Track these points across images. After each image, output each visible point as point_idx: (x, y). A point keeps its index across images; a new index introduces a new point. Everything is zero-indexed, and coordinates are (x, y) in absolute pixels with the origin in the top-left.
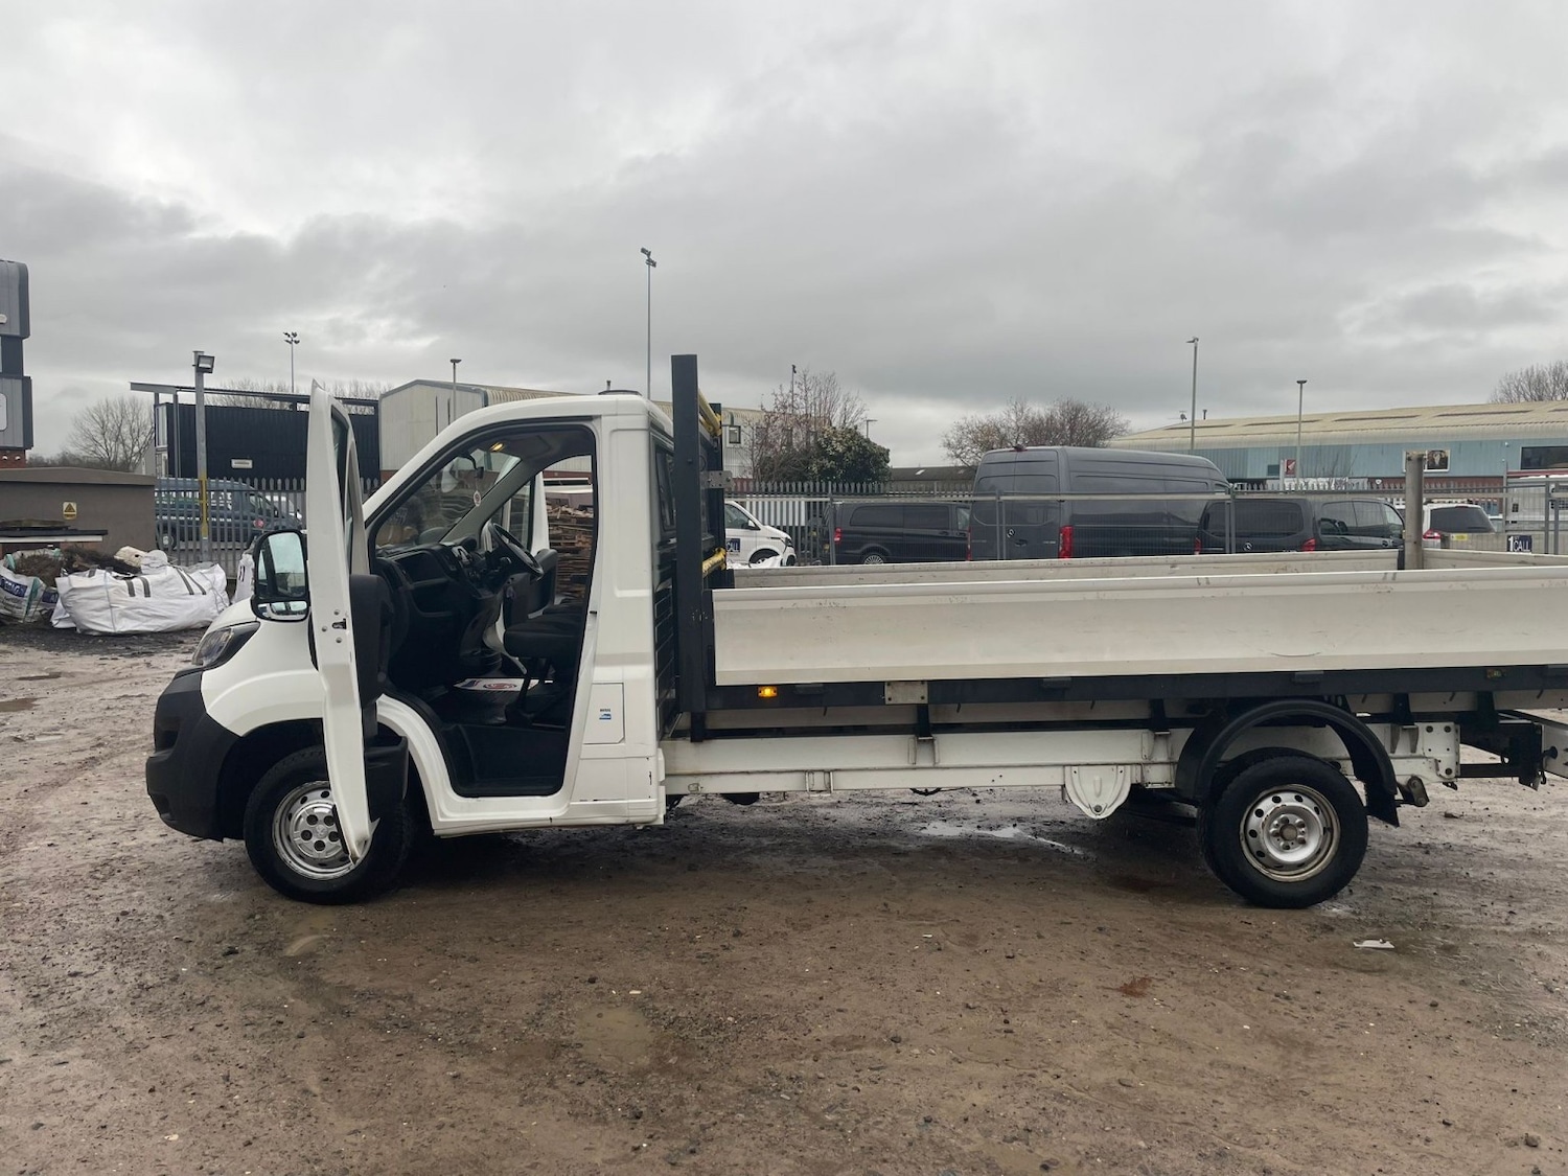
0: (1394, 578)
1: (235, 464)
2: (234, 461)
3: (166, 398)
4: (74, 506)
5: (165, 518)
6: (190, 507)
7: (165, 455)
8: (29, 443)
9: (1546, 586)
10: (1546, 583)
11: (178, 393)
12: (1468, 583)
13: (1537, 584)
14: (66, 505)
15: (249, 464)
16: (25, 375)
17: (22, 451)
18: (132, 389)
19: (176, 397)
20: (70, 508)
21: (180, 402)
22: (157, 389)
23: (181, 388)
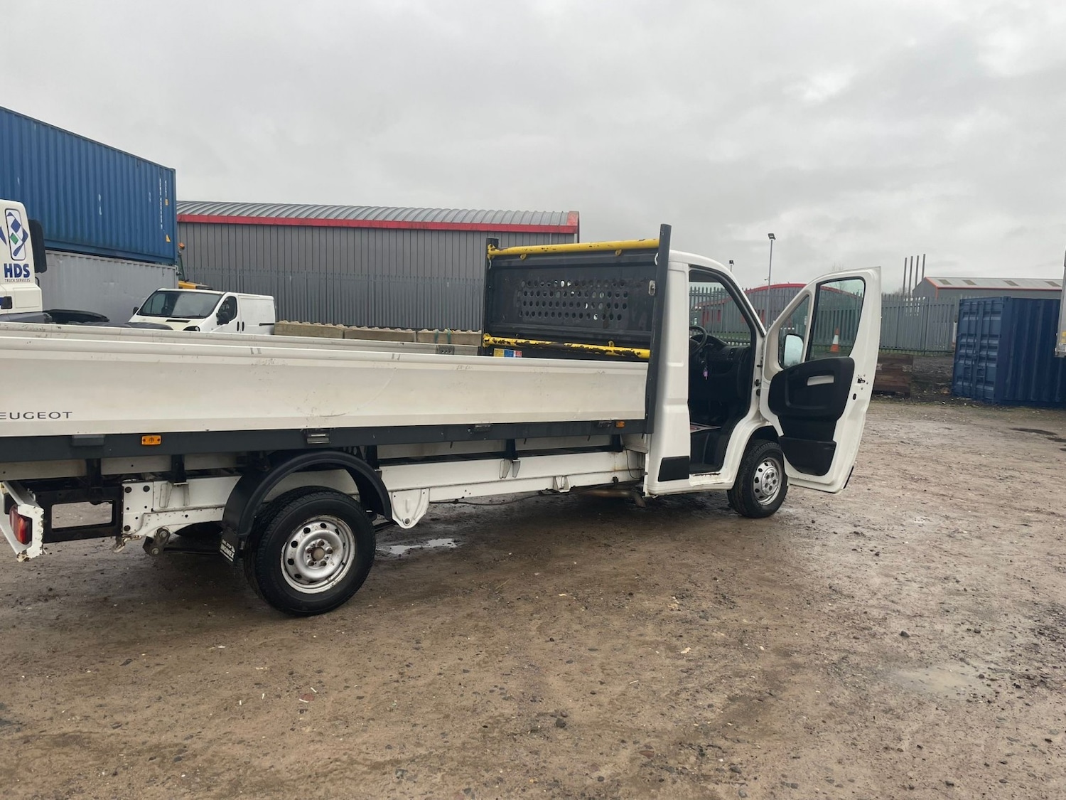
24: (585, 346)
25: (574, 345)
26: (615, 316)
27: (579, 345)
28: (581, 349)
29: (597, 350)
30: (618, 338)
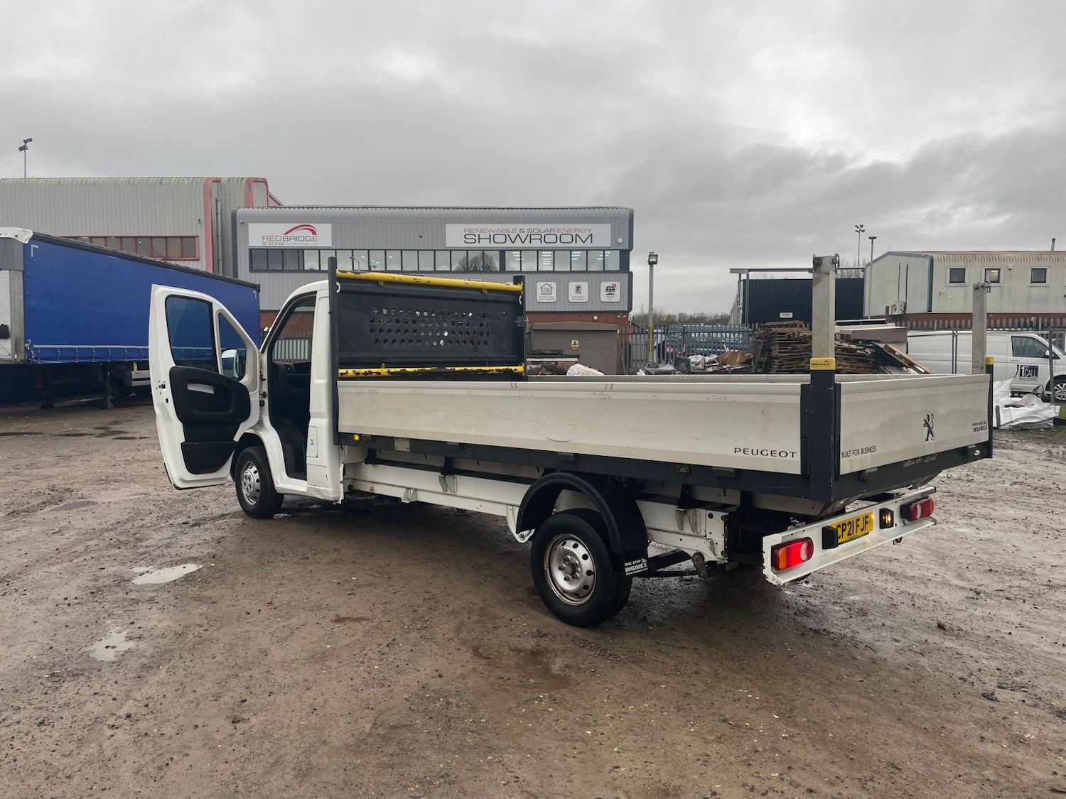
0: (611, 388)
1: (782, 315)
2: (781, 314)
3: (744, 277)
4: (577, 342)
5: (701, 349)
6: (714, 343)
7: (741, 311)
8: (630, 308)
9: (711, 400)
10: (711, 396)
11: (749, 273)
12: (657, 394)
13: (703, 397)
14: (573, 342)
15: (790, 315)
16: (630, 270)
17: (627, 312)
18: (731, 272)
19: (748, 275)
20: (575, 344)
21: (750, 278)
22: (739, 271)
23: (750, 270)
24: (469, 368)
25: (457, 369)
26: (482, 342)
27: (463, 368)
28: (466, 371)
29: (481, 370)
30: (492, 359)
